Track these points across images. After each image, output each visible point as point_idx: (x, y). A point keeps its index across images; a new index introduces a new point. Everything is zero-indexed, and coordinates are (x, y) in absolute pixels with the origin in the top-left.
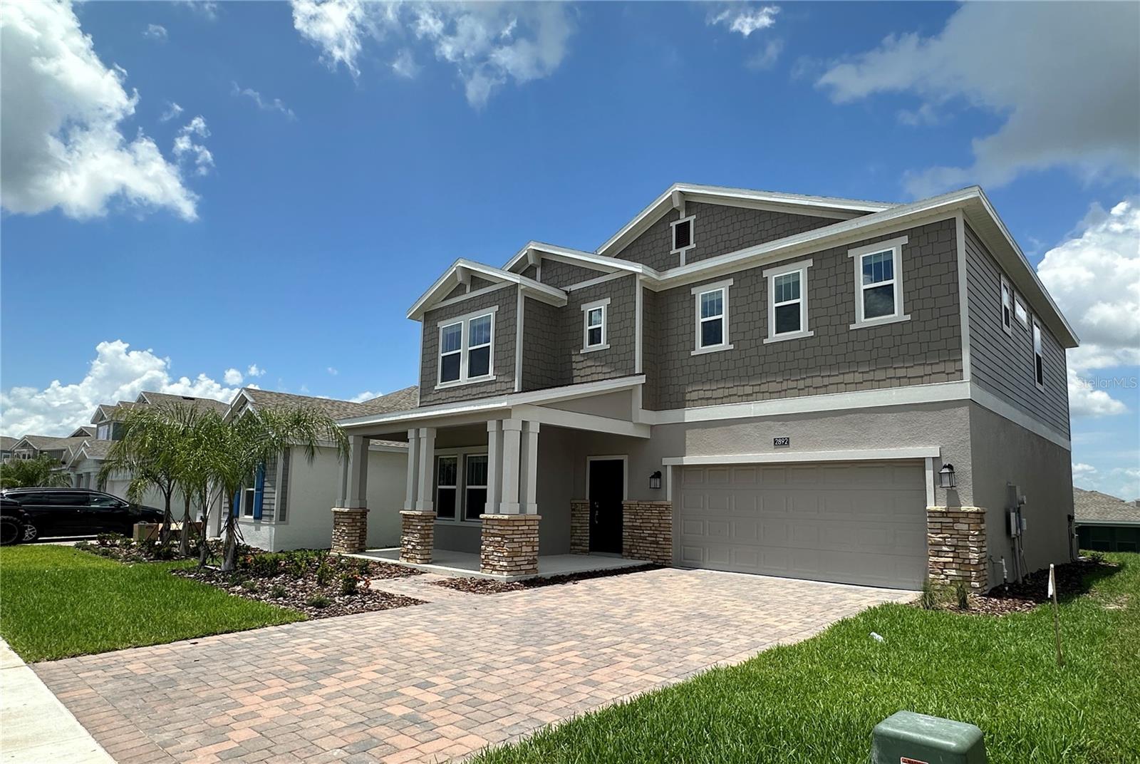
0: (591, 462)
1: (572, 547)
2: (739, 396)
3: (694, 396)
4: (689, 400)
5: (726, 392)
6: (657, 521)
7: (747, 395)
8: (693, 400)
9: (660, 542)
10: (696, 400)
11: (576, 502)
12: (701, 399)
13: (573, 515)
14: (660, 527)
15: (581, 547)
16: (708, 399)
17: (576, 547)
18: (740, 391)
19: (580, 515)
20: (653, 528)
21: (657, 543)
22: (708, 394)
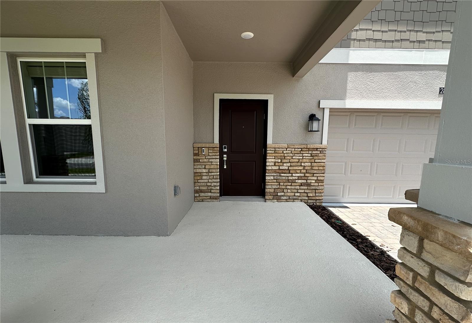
0: (221, 101)
1: (197, 195)
2: (411, 42)
3: (361, 35)
4: (354, 39)
5: (398, 36)
6: (310, 164)
7: (420, 42)
8: (360, 40)
9: (312, 184)
10: (364, 40)
11: (200, 145)
12: (369, 40)
13: (195, 161)
14: (312, 169)
15: (210, 194)
16: (376, 40)
17: (202, 194)
18: (413, 36)
19: (205, 160)
20: (305, 171)
21: (309, 185)
22: (378, 36)
